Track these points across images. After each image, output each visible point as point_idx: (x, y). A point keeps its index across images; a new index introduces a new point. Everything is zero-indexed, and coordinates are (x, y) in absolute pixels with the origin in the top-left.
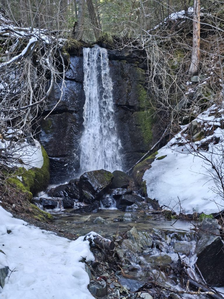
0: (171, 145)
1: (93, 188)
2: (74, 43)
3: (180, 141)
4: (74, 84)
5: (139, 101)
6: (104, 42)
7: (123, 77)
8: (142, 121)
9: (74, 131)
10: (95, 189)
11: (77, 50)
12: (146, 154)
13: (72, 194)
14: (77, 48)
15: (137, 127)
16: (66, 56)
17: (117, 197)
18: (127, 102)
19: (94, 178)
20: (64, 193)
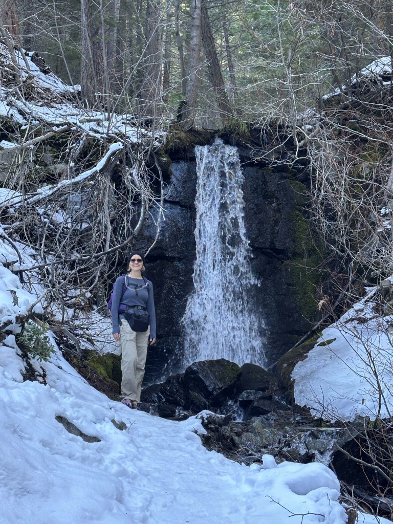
0: (345, 320)
1: (206, 387)
2: (179, 138)
3: (361, 316)
4: (177, 210)
5: (294, 241)
6: (233, 135)
7: (265, 197)
8: (299, 278)
9: (175, 293)
10: (210, 389)
11: (185, 150)
12: (305, 337)
13: (171, 398)
14: (185, 148)
15: (290, 287)
16: (165, 163)
17: (245, 405)
18: (272, 243)
19: (209, 372)
20: (159, 398)
